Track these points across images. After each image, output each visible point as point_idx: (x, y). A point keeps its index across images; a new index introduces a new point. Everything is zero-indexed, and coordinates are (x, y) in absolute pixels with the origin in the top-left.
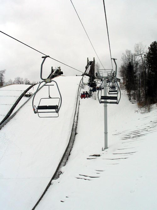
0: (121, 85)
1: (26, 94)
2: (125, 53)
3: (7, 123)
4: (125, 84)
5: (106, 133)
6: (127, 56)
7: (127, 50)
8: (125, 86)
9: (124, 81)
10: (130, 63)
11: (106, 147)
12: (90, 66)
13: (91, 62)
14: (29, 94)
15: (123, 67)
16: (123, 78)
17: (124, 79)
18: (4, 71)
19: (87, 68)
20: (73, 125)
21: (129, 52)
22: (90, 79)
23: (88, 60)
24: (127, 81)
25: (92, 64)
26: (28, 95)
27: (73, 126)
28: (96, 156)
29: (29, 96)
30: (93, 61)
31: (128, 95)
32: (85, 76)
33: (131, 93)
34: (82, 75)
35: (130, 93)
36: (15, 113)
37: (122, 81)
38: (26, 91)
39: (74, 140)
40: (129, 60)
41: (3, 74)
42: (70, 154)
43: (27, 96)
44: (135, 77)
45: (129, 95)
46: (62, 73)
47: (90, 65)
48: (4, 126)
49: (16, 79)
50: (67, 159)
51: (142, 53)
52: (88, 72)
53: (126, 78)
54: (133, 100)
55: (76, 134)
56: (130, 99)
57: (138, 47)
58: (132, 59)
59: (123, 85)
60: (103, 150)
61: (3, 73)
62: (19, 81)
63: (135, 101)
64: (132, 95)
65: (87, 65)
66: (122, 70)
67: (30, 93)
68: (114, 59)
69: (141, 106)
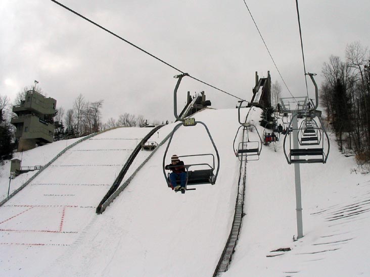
0: (322, 124)
1: (146, 144)
2: (328, 62)
3: (114, 198)
4: (331, 119)
5: (299, 210)
6: (332, 68)
7: (332, 56)
8: (331, 124)
9: (328, 115)
10: (338, 80)
11: (300, 236)
12: (261, 87)
13: (263, 80)
14: (150, 144)
15: (325, 89)
16: (326, 108)
17: (328, 111)
18: (99, 104)
19: (255, 91)
20: (237, 199)
21: (337, 59)
22: (263, 114)
23: (257, 77)
24: (335, 115)
25: (264, 84)
26: (149, 146)
27: (237, 202)
28: (283, 250)
29: (152, 148)
30: (266, 77)
31: (337, 140)
32: (254, 107)
33: (343, 137)
34: (247, 107)
35: (341, 138)
36: (129, 181)
37: (324, 115)
38: (145, 140)
39: (240, 227)
40: (337, 76)
41: (99, 109)
42: (234, 251)
43: (147, 148)
44: (350, 106)
45: (340, 141)
46: (209, 103)
47: (261, 85)
48: (110, 204)
49: (123, 118)
50: (230, 260)
51: (360, 61)
52: (258, 99)
53: (333, 108)
54: (348, 150)
55: (243, 215)
56: (341, 149)
57: (352, 51)
58: (343, 73)
59: (326, 122)
60: (294, 241)
61: (98, 106)
62: (127, 121)
63: (351, 153)
64: (345, 141)
65: (257, 85)
66: (323, 94)
67: (152, 144)
68: (311, 75)
69: (363, 162)
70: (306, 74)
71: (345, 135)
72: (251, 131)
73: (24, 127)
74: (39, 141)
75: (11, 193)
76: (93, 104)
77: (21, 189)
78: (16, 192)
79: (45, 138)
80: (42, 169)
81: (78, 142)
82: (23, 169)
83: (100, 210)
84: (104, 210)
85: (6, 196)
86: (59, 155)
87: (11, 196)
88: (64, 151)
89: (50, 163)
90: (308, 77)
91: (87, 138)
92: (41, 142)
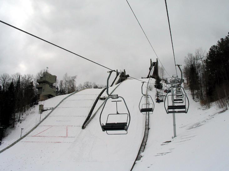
0: (185, 86)
1: (101, 97)
2: (187, 56)
4: (189, 84)
5: (174, 125)
6: (189, 59)
7: (189, 53)
8: (189, 86)
9: (188, 81)
10: (192, 65)
11: (175, 136)
12: (154, 67)
13: (154, 63)
14: (103, 97)
15: (186, 69)
16: (186, 78)
17: (187, 80)
18: (75, 77)
19: (150, 69)
20: (146, 122)
21: (191, 55)
22: (156, 82)
23: (151, 61)
24: (190, 82)
25: (155, 65)
27: (146, 123)
28: (168, 142)
29: (104, 99)
30: (156, 61)
31: (192, 94)
32: (151, 78)
33: (195, 93)
34: (147, 78)
35: (193, 93)
36: (95, 114)
37: (186, 81)
38: (100, 95)
39: (148, 134)
40: (191, 62)
41: (75, 80)
42: (146, 144)
43: (102, 99)
44: (198, 77)
45: (193, 95)
50: (144, 148)
51: (202, 57)
52: (152, 74)
53: (190, 79)
54: (197, 99)
55: (149, 129)
56: (194, 98)
57: (198, 52)
58: (194, 61)
59: (187, 85)
60: (173, 138)
63: (198, 100)
65: (151, 66)
66: (185, 71)
67: (104, 97)
68: (179, 66)
69: (203, 104)
70: (176, 65)
71: (196, 91)
72: (151, 90)
73: (43, 90)
74: (49, 96)
75: (41, 120)
76: (72, 77)
77: (45, 118)
78: (43, 120)
79: (51, 94)
80: (53, 109)
81: (68, 96)
82: (44, 109)
83: (83, 127)
84: (85, 127)
85: (39, 122)
86: (61, 103)
87: (42, 121)
88: (62, 101)
89: (57, 106)
90: (177, 67)
91: (72, 94)
92: (50, 96)
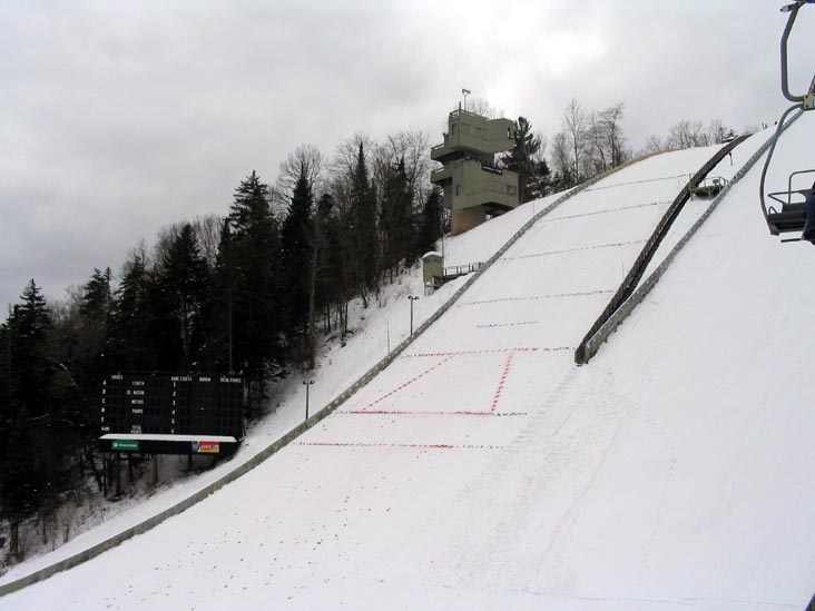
1: (701, 185)
3: (619, 323)
14: (711, 184)
26: (706, 189)
29: (715, 192)
38: (702, 175)
41: (618, 122)
43: (703, 194)
48: (610, 338)
67: (715, 181)
75: (417, 325)
77: (437, 316)
78: (426, 326)
79: (497, 201)
80: (482, 268)
81: (559, 201)
82: (450, 272)
83: (582, 356)
84: (593, 354)
85: (409, 335)
86: (520, 234)
87: (417, 335)
88: (529, 225)
89: (498, 255)
91: (581, 189)
92: (497, 209)
